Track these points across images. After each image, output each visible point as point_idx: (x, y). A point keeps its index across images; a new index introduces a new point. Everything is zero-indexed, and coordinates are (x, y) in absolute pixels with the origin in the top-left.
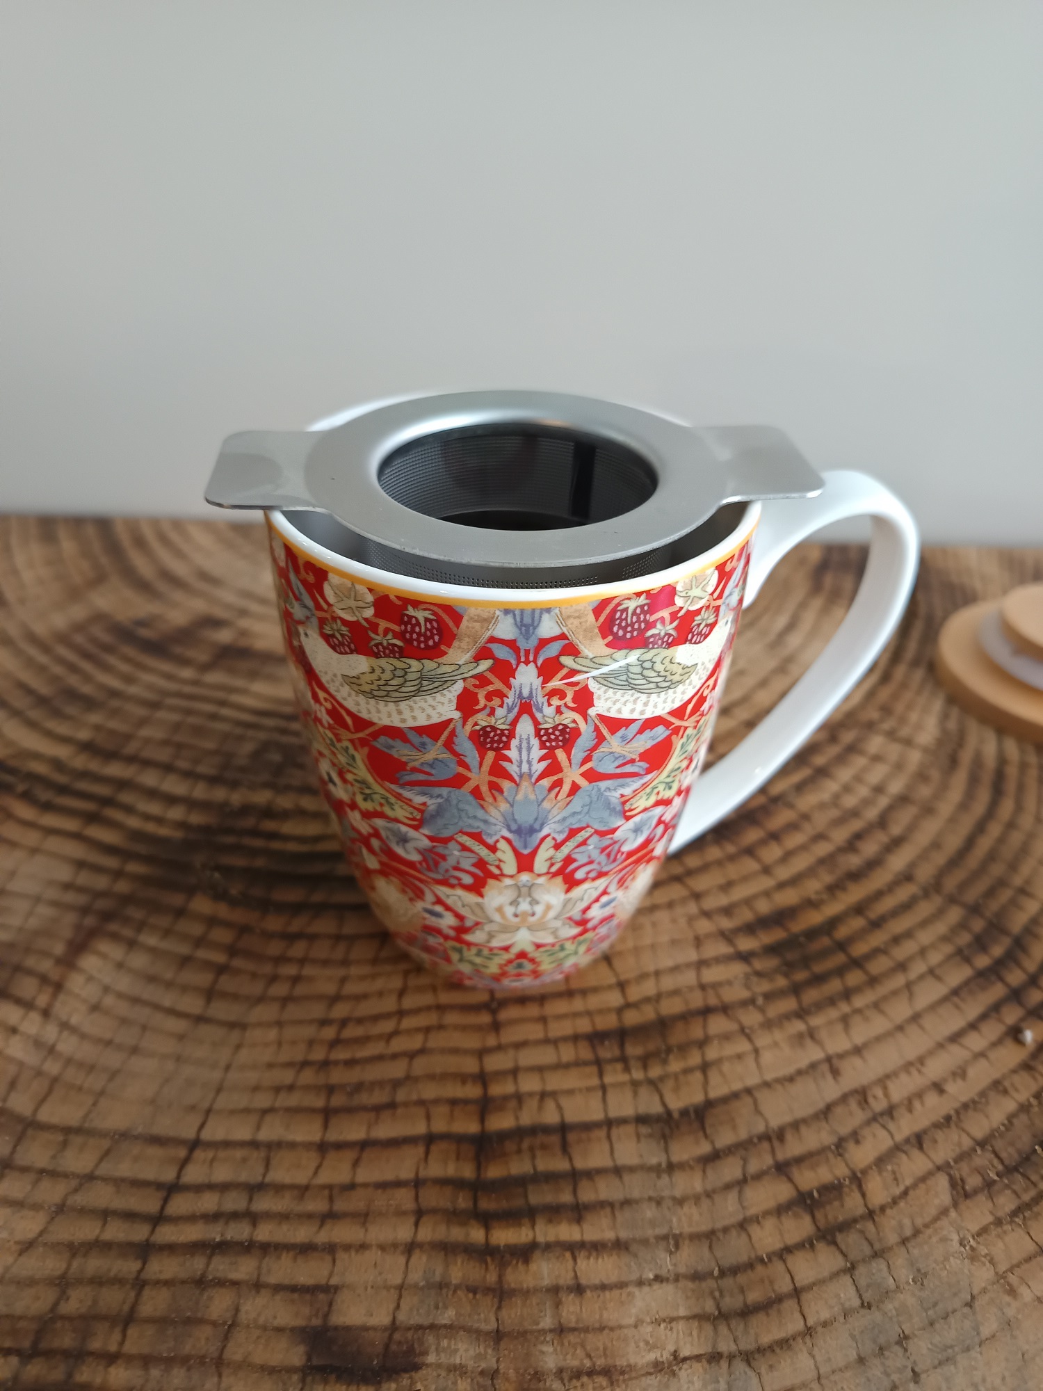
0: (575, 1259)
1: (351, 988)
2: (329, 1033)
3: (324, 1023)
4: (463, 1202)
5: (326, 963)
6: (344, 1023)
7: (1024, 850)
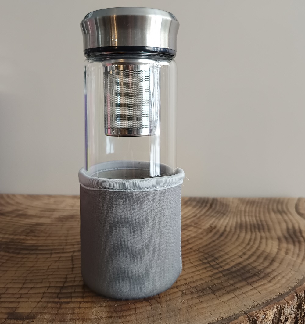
0: (80, 304)
1: (36, 265)
2: (29, 272)
3: (28, 270)
4: (54, 295)
5: (31, 262)
6: (33, 270)
7: (224, 245)
